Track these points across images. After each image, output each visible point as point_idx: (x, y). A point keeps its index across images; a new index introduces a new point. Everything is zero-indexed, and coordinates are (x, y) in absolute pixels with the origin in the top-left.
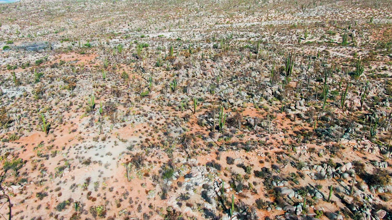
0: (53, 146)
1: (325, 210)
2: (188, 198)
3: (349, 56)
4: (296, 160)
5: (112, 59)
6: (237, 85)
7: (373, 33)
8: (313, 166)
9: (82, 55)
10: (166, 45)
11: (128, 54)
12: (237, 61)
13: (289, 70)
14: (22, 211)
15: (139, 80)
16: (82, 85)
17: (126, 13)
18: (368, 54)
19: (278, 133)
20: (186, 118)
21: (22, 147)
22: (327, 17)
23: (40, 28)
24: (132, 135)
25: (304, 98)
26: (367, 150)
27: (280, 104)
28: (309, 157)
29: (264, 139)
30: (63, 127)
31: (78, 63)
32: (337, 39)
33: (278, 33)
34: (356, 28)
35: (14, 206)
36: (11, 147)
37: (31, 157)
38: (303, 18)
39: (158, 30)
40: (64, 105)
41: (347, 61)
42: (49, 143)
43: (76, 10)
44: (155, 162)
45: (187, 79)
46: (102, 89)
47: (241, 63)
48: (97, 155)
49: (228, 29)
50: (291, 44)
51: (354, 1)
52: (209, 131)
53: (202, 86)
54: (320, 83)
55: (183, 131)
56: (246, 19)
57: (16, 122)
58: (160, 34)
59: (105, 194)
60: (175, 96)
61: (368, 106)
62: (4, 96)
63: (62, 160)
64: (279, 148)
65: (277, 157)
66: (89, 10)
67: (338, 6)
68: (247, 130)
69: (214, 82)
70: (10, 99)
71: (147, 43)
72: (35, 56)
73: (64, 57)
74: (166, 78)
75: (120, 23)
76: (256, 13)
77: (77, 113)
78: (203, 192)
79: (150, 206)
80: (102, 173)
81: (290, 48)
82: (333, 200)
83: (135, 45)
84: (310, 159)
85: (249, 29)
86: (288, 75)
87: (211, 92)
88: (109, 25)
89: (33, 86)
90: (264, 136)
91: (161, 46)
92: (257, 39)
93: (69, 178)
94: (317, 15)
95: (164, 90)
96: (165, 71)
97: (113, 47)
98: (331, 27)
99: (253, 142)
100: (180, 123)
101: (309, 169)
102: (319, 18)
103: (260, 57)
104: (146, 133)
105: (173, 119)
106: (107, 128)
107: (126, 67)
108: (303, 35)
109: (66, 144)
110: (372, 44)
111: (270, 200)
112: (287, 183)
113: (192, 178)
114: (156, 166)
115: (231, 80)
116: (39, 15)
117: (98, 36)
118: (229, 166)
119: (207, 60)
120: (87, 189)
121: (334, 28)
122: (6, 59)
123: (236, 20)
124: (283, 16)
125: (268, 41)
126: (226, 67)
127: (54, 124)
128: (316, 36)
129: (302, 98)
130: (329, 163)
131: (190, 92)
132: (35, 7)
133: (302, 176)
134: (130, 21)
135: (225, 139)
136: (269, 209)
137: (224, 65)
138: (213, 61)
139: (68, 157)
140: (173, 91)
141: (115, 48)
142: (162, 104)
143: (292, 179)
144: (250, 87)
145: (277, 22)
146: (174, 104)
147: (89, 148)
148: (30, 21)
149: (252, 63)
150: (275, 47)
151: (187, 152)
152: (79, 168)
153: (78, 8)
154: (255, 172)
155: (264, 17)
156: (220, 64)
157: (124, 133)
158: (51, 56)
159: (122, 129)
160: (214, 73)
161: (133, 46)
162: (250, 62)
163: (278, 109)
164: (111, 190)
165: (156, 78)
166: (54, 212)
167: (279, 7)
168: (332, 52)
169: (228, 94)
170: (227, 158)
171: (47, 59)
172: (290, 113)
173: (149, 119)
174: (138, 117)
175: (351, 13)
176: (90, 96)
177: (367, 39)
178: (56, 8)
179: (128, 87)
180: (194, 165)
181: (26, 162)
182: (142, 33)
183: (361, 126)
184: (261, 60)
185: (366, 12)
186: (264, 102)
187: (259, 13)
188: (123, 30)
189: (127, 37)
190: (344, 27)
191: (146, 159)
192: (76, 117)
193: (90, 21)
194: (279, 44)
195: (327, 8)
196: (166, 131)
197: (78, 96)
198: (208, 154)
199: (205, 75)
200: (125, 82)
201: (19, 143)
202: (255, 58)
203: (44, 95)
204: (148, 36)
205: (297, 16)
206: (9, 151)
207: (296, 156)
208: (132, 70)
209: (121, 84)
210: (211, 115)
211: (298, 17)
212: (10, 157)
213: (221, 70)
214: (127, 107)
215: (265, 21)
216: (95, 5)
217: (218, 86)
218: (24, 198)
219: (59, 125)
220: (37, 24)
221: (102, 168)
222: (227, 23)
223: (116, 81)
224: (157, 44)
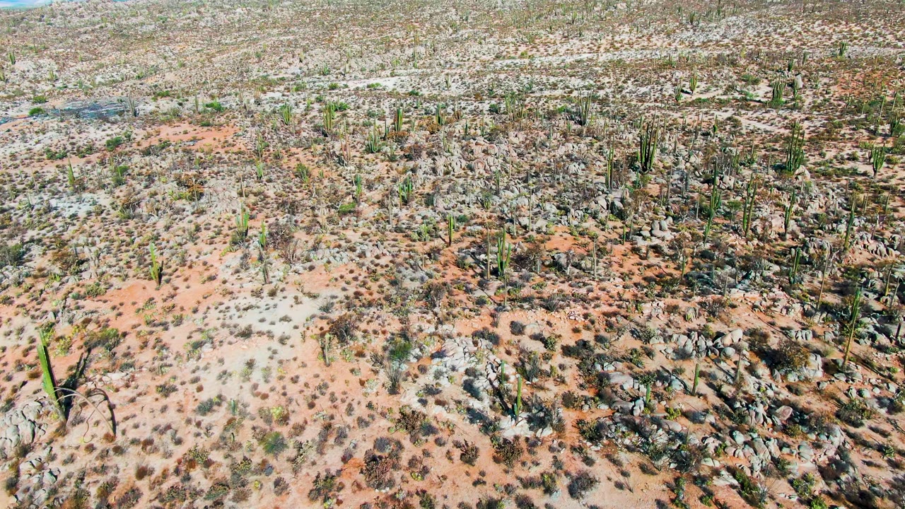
0: (174, 307)
1: (684, 408)
2: (438, 392)
3: (782, 131)
4: (642, 327)
5: (269, 137)
6: (537, 190)
7: (840, 80)
8: (671, 337)
9: (206, 128)
10: (386, 106)
11: (304, 125)
12: (539, 140)
13: (648, 159)
14: (134, 416)
15: (332, 181)
16: (216, 191)
17: (294, 33)
18: (824, 125)
19: (612, 280)
20: (433, 254)
21: (114, 308)
23: (102, 66)
24: (328, 285)
25: (673, 217)
26: (778, 309)
27: (622, 228)
28: (666, 321)
29: (583, 291)
30: (187, 272)
31: (198, 145)
32: (761, 93)
33: (632, 80)
34: (804, 69)
35: (118, 407)
36: (92, 309)
37: (134, 327)
38: (691, 45)
39: (367, 72)
40: (184, 231)
41: (776, 141)
42: (165, 301)
43: (179, 25)
44: (375, 332)
45: (433, 178)
46: (258, 198)
47: (548, 144)
48: (262, 321)
49: (522, 70)
50: (659, 105)
51: (810, 5)
52: (479, 278)
53: (464, 193)
54: (709, 186)
55: (427, 278)
56: (565, 47)
57: (92, 263)
58: (372, 81)
59: (284, 388)
60: (409, 213)
61: (802, 232)
62: (54, 213)
63: (196, 331)
64: (610, 305)
65: (607, 321)
66: (209, 25)
67: (773, 16)
68: (552, 275)
69: (491, 184)
70: (69, 221)
71: (343, 101)
72: (104, 130)
73: (167, 132)
74: (388, 177)
75: (282, 55)
76: (587, 32)
77: (213, 246)
78: (466, 382)
79: (370, 406)
80: (275, 352)
81: (656, 112)
82: (701, 392)
83: (317, 106)
84: (667, 325)
85: (569, 70)
86: (645, 170)
87: (483, 204)
88: (257, 60)
89: (111, 192)
90: (585, 284)
91: (374, 109)
92: (586, 92)
93: (214, 361)
94: (724, 36)
95: (387, 202)
96: (387, 163)
97: (268, 110)
98: (751, 67)
99: (563, 295)
100: (420, 263)
101: (664, 340)
102: (727, 46)
103: (590, 133)
104: (355, 283)
105: (408, 257)
106: (276, 273)
107: (303, 153)
108: (688, 84)
109: (199, 302)
110: (836, 103)
111: (589, 393)
112: (620, 365)
113: (446, 359)
114: (377, 340)
115: (526, 181)
116: (97, 37)
117: (234, 87)
118: (515, 338)
119: (475, 139)
120: (249, 379)
121: (756, 68)
122: (41, 136)
123: (542, 50)
124: (648, 39)
125: (611, 96)
126: (515, 154)
127: (170, 267)
128: (717, 86)
129: (667, 216)
130: (703, 332)
131: (441, 204)
132: (87, 18)
133: (649, 354)
134: (305, 52)
135: (509, 292)
136: (586, 407)
137: (512, 150)
138: (489, 140)
139: (206, 325)
140: (405, 202)
141: (274, 112)
142: (384, 228)
143: (630, 359)
144: (564, 194)
145: (634, 55)
146: (409, 228)
147: (246, 309)
148: (78, 51)
149: (570, 145)
150: (625, 112)
151: (436, 314)
152: (230, 343)
153: (185, 22)
154: (563, 348)
155: (604, 43)
156: (503, 147)
157: (313, 281)
158: (136, 131)
159: (307, 274)
160: (490, 166)
161: (313, 108)
162: (566, 144)
163: (617, 237)
164: (295, 380)
165: (368, 176)
166: (193, 418)
167: (639, 20)
168: (747, 121)
169: (518, 208)
170: (512, 323)
171: (129, 136)
172: (641, 243)
173: (360, 256)
174: (338, 252)
175: (800, 33)
176: (234, 212)
177: (827, 93)
178: (134, 20)
179: (311, 195)
180: (449, 337)
181: (125, 334)
182: (332, 78)
183: (776, 268)
184: (591, 138)
185: (834, 30)
186: (590, 224)
187: (593, 33)
188: (290, 71)
189: (299, 89)
190: (779, 65)
191: (357, 328)
192: (211, 253)
193: (213, 51)
194: (633, 103)
195: (748, 21)
196: (393, 278)
197: (209, 213)
198: (476, 317)
199: (472, 169)
200: (304, 185)
201: (105, 302)
202: (580, 134)
203: (138, 210)
204: (346, 86)
205: (678, 39)
206: (89, 316)
207: (641, 320)
208: (316, 160)
209: (294, 189)
210: (482, 249)
211: (682, 42)
212: (92, 327)
213: (504, 160)
214: (313, 234)
215: (607, 51)
216: (222, 14)
217: (497, 193)
218: (134, 395)
219: (180, 269)
220: (94, 57)
221: (275, 344)
222: (522, 56)
223: (284, 183)
224: (366, 103)
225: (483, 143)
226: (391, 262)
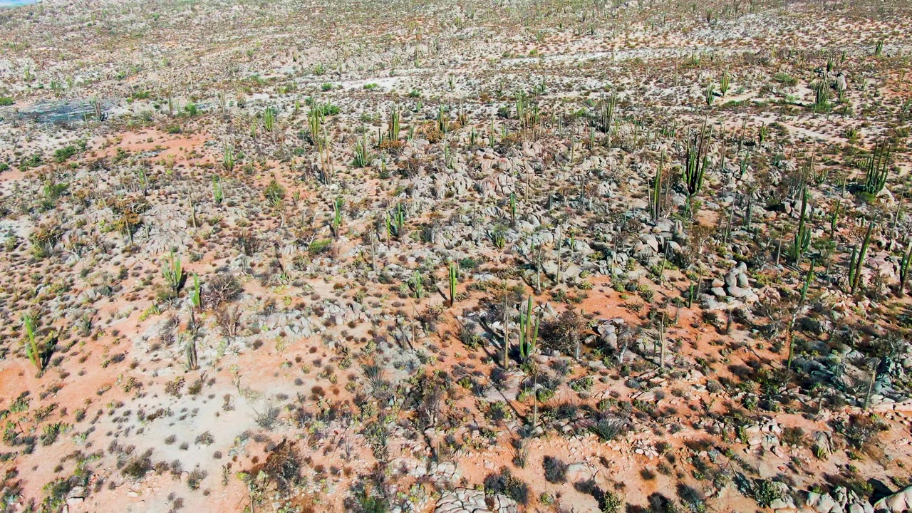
0: (52, 408)
3: (838, 140)
4: (752, 471)
5: (246, 145)
6: (564, 218)
7: (888, 80)
8: (805, 495)
9: (174, 136)
10: (382, 109)
11: (289, 131)
12: (559, 152)
13: (695, 179)
15: (309, 204)
16: (159, 220)
17: (290, 31)
18: (885, 134)
19: (688, 376)
20: (427, 320)
22: (768, 40)
23: (82, 65)
24: (276, 375)
25: (745, 261)
27: (682, 280)
28: (787, 460)
29: (649, 396)
30: (88, 347)
31: (163, 155)
32: (802, 96)
33: (654, 80)
34: (844, 69)
38: (711, 43)
39: (364, 72)
40: (105, 278)
41: (834, 153)
43: (171, 23)
44: (335, 471)
45: (431, 202)
46: (211, 228)
47: (570, 157)
48: (171, 441)
49: (532, 70)
50: (689, 109)
52: (492, 364)
53: (470, 224)
54: (778, 214)
55: (418, 361)
56: (577, 46)
58: (369, 82)
60: (399, 252)
63: (71, 457)
64: (695, 427)
65: (694, 457)
66: (204, 22)
67: (793, 14)
68: (597, 363)
69: (504, 211)
71: (335, 104)
72: (58, 138)
73: (130, 140)
74: (377, 200)
75: (275, 54)
76: (599, 30)
77: (134, 304)
80: (179, 504)
81: (687, 118)
83: (306, 109)
85: (583, 70)
86: (692, 191)
87: (495, 241)
88: (247, 59)
89: (36, 219)
91: (370, 112)
92: (604, 94)
94: (745, 34)
95: (373, 235)
96: (377, 180)
97: (252, 113)
98: (784, 66)
99: (620, 404)
100: (410, 335)
101: (795, 503)
102: (749, 44)
103: (618, 142)
104: (317, 370)
105: (392, 324)
106: (208, 352)
107: (280, 166)
108: (718, 86)
109: (90, 401)
110: (888, 107)
114: (337, 486)
115: (546, 207)
116: (83, 35)
117: (218, 88)
118: (552, 489)
119: (483, 151)
121: (790, 67)
123: (552, 48)
124: (665, 38)
125: (632, 98)
126: (531, 170)
127: (69, 337)
128: (749, 88)
129: (739, 261)
130: (850, 481)
131: (441, 241)
132: (77, 16)
134: (299, 50)
135: (538, 394)
137: (527, 165)
138: (499, 152)
141: (259, 116)
142: (366, 276)
144: (597, 226)
145: (651, 53)
146: (398, 276)
147: (151, 418)
148: (61, 50)
149: (597, 159)
150: (652, 116)
151: (428, 441)
152: (113, 486)
153: (178, 19)
154: (629, 509)
155: (618, 41)
156: (517, 160)
157: (255, 368)
158: (96, 139)
159: (250, 354)
160: (502, 187)
161: (302, 112)
162: (592, 157)
163: (677, 295)
165: (353, 198)
167: (653, 17)
168: (794, 128)
169: (539, 247)
170: (547, 459)
171: (84, 145)
172: (714, 306)
173: (327, 324)
174: (298, 318)
175: (825, 31)
176: (175, 250)
177: (876, 96)
178: (126, 17)
179: (280, 225)
180: (448, 487)
182: (327, 79)
184: (619, 149)
185: (860, 29)
186: (638, 273)
187: (606, 31)
188: (282, 71)
189: (289, 90)
190: (814, 65)
191: (308, 461)
192: (128, 316)
193: (203, 49)
194: (659, 106)
195: (768, 19)
196: (371, 363)
197: (143, 252)
198: (491, 448)
199: (479, 191)
200: (273, 209)
202: (605, 144)
203: (59, 245)
204: (341, 87)
205: (697, 38)
207: (749, 458)
208: (294, 175)
209: (261, 215)
210: (495, 312)
211: (701, 41)
213: (519, 177)
214: (270, 286)
215: (622, 49)
217: (512, 225)
219: (82, 340)
220: (77, 56)
221: (181, 488)
222: (531, 55)
223: (249, 206)
224: (361, 105)
225: (493, 156)
226: (370, 333)
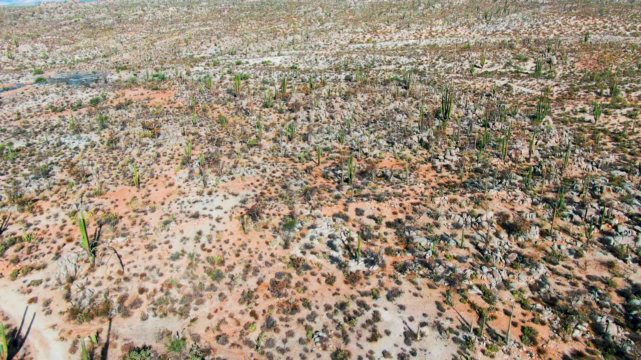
0: (149, 201)
1: (455, 255)
2: (312, 247)
3: (539, 93)
4: (434, 211)
5: (198, 97)
6: (375, 131)
7: (582, 58)
8: (450, 216)
9: (155, 92)
10: (275, 76)
11: (220, 89)
12: (377, 99)
13: (447, 112)
14: (133, 261)
15: (242, 126)
16: (168, 132)
17: (210, 25)
18: (567, 90)
19: (418, 184)
20: (308, 170)
21: (112, 202)
22: (522, 31)
23: (78, 48)
24: (244, 189)
25: (460, 148)
26: (517, 201)
27: (427, 154)
28: (449, 208)
29: (400, 191)
30: (155, 182)
31: (152, 102)
32: (528, 67)
33: (442, 58)
34: (559, 51)
35: (123, 256)
36: (99, 203)
37: (126, 213)
38: (485, 34)
39: (261, 53)
40: (150, 157)
41: (534, 100)
42: (143, 198)
44: (274, 215)
45: (307, 123)
46: (195, 136)
47: (383, 102)
48: (205, 209)
49: (368, 51)
50: (459, 75)
51: (569, 6)
52: (337, 184)
53: (328, 133)
55: (305, 184)
56: (398, 35)
57: (94, 176)
58: (265, 59)
59: (221, 246)
60: (293, 145)
61: (541, 157)
62: (63, 146)
63: (165, 215)
64: (416, 199)
65: (413, 208)
66: (151, 19)
68: (382, 182)
69: (345, 127)
70: (74, 151)
71: (245, 73)
72: (87, 93)
73: (129, 94)
74: (279, 123)
75: (202, 41)
76: (413, 24)
77: (170, 166)
78: (328, 242)
79: (272, 255)
80: (214, 226)
81: (457, 81)
82: (466, 246)
83: (228, 76)
84: (449, 210)
85: (399, 52)
86: (445, 118)
87: (340, 140)
88: (185, 44)
89: (99, 133)
90: (401, 187)
91: (267, 78)
92: (410, 66)
93: (178, 232)
94: (508, 28)
95: (278, 139)
96: (277, 114)
97: (195, 78)
98: (523, 50)
99: (388, 193)
100: (300, 176)
101: (447, 218)
102: (509, 34)
103: (411, 94)
104: (261, 187)
105: (292, 172)
106: (211, 181)
107: (221, 108)
108: (479, 62)
109: (164, 199)
110: (578, 74)
111: (401, 248)
112: (420, 232)
113: (317, 229)
114: (275, 219)
115: (367, 126)
116: (73, 28)
117: (171, 63)
118: (358, 218)
119: (335, 99)
120: (199, 241)
121: (527, 50)
122: (46, 97)
123: (382, 37)
124: (455, 30)
125: (427, 69)
126: (361, 109)
127: (144, 178)
128: (499, 63)
129: (456, 147)
130: (470, 214)
131: (313, 140)
132: (65, 14)
133: (437, 226)
134: (218, 39)
135: (355, 192)
136: (399, 255)
137: (359, 106)
138: (344, 99)
139: (170, 212)
140: (290, 139)
141: (200, 80)
142: (277, 155)
143: (426, 229)
144: (392, 134)
145: (445, 41)
146: (293, 155)
147: (194, 203)
148: (61, 38)
149: (397, 103)
150: (436, 80)
151: (310, 204)
152: (186, 221)
153: (134, 17)
154: (386, 223)
155: (425, 32)
156: (354, 104)
157: (234, 186)
158: (109, 93)
159: (230, 182)
160: (345, 116)
161: (226, 78)
162: (395, 102)
163: (423, 160)
164: (227, 242)
165: (265, 123)
166: (168, 262)
167: (450, 16)
168: (517, 87)
169: (361, 143)
170: (357, 209)
171: (105, 97)
172: (438, 163)
173: (263, 172)
174: (249, 169)
175: (560, 25)
176: (181, 145)
177: (573, 68)
178: (98, 16)
179: (229, 135)
180: (319, 217)
181: (121, 217)
182: (238, 57)
183: (520, 178)
184: (411, 98)
185: (584, 24)
186: (407, 152)
187: (417, 25)
188: (208, 52)
189: (216, 64)
190: (542, 48)
191: (263, 212)
192: (169, 170)
193: (154, 37)
194: (442, 74)
195: (525, 17)
196: (284, 184)
197: (165, 146)
198: (335, 206)
199: (333, 118)
200: (224, 128)
201: (107, 199)
202: (404, 96)
203: (118, 144)
204: (248, 63)
205: (476, 30)
206: (98, 207)
207: (434, 207)
208: (231, 112)
209: (218, 131)
210: (338, 167)
211: (478, 32)
212: (100, 213)
213: (354, 112)
214: (233, 158)
215: (426, 38)
216: (159, 11)
217: (349, 133)
218: (132, 250)
219: (150, 179)
220: (72, 42)
221: (214, 222)
222: (368, 41)
223: (210, 127)
224: (262, 74)
225: (340, 101)
226: (282, 175)
